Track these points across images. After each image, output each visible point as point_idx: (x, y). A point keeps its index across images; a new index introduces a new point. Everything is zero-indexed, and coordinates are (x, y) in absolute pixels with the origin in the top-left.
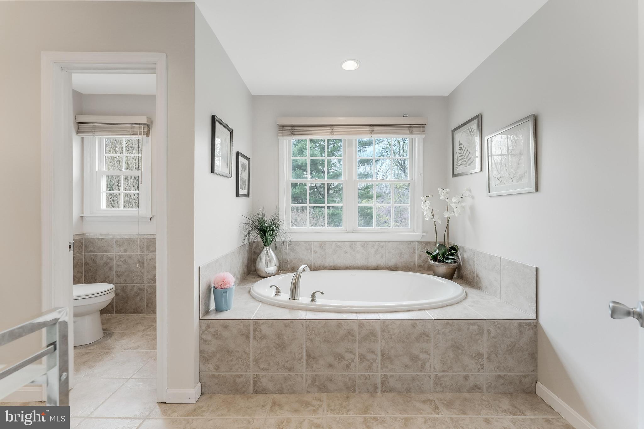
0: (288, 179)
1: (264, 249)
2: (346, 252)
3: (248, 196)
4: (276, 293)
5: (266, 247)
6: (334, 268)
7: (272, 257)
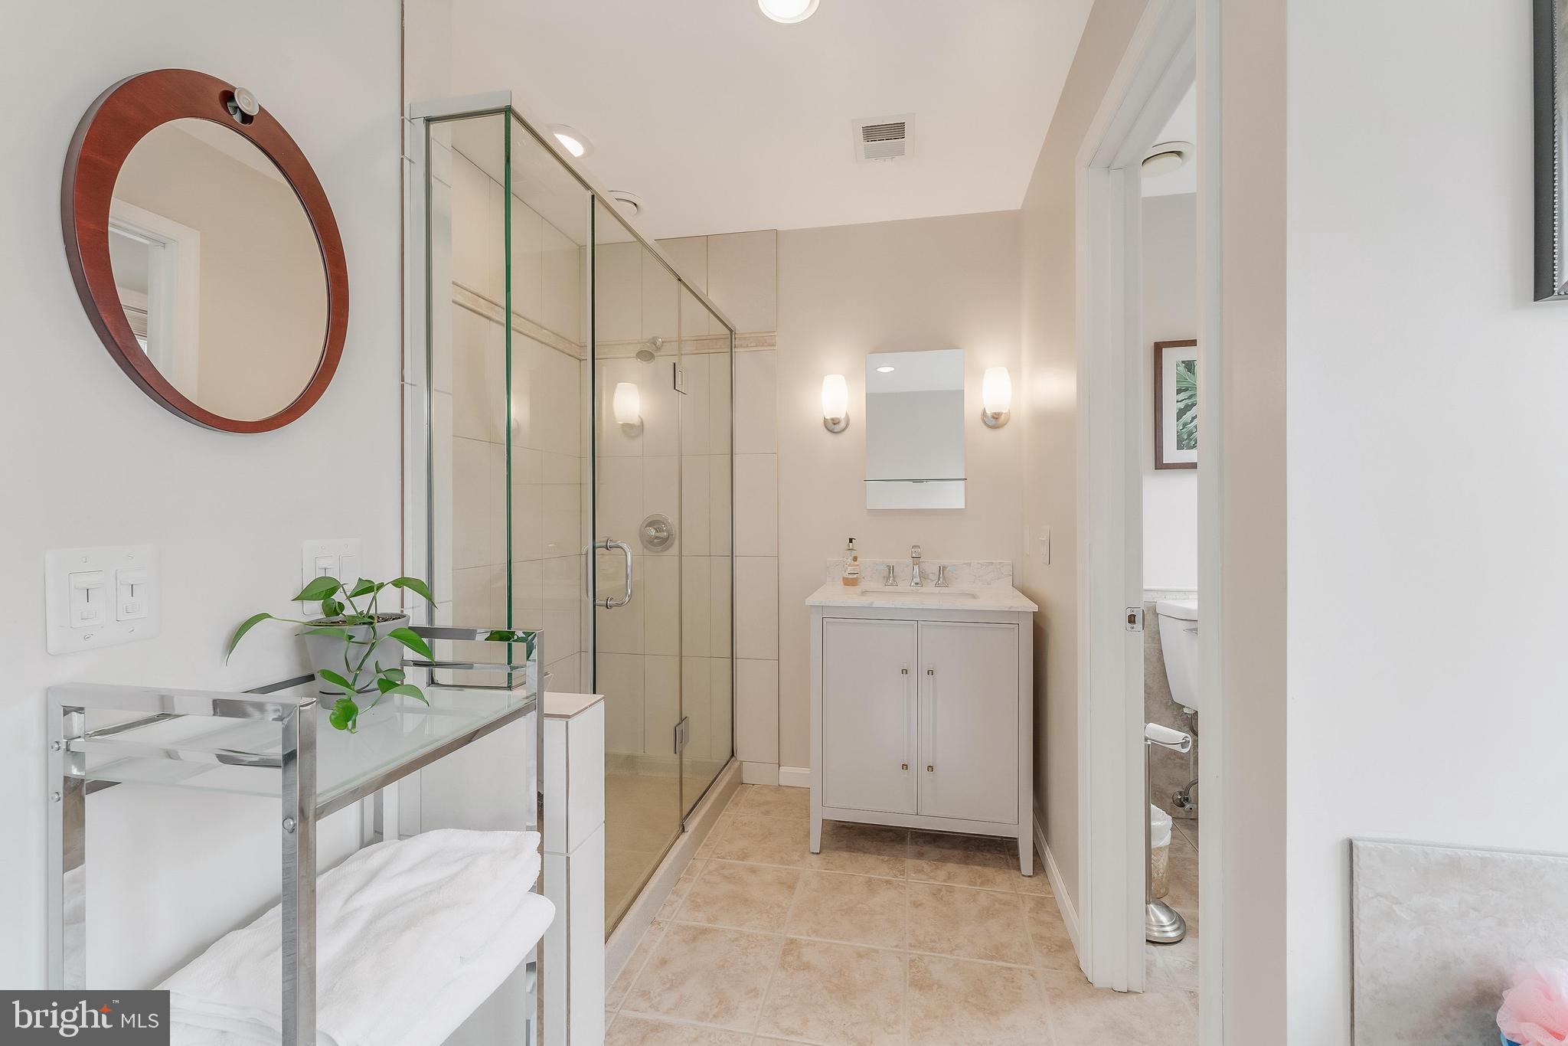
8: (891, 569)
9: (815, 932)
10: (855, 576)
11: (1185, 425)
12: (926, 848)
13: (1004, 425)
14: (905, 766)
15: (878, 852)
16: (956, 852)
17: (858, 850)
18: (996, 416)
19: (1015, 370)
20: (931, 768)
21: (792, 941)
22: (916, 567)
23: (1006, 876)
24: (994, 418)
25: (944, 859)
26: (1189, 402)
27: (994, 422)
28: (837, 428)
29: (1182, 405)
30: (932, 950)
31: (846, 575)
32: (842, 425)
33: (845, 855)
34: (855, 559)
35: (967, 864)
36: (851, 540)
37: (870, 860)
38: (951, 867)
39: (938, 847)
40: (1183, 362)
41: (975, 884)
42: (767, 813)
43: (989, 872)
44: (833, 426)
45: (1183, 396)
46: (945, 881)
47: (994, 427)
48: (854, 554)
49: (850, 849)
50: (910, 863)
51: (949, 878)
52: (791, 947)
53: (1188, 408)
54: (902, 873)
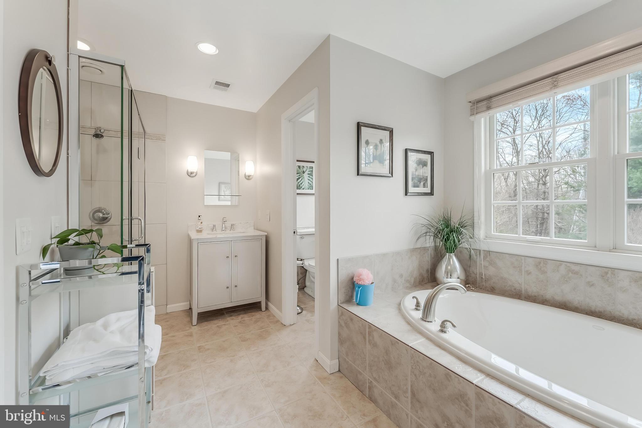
0: (490, 169)
1: (446, 256)
2: (591, 285)
3: (431, 194)
4: (415, 307)
5: (448, 253)
6: (564, 306)
7: (455, 268)
8: (214, 226)
9: (207, 342)
10: (201, 229)
11: (298, 183)
12: (232, 314)
13: (251, 179)
14: (227, 288)
15: (217, 319)
16: (242, 312)
17: (210, 320)
18: (249, 176)
19: (255, 162)
20: (236, 286)
21: (200, 346)
22: (224, 225)
23: (258, 313)
24: (248, 176)
25: (239, 315)
26: (299, 177)
27: (248, 178)
28: (192, 175)
29: (298, 177)
30: (244, 333)
31: (198, 229)
32: (194, 174)
33: (206, 323)
34: (202, 223)
35: (246, 314)
36: (199, 216)
37: (216, 322)
38: (242, 316)
39: (236, 312)
40: (298, 166)
41: (250, 317)
42: (168, 321)
43: (253, 314)
44: (190, 174)
45: (298, 175)
46: (241, 319)
47: (248, 179)
48: (201, 221)
49: (207, 321)
50: (228, 319)
51: (242, 318)
52: (200, 348)
53: (299, 178)
54: (228, 321)
